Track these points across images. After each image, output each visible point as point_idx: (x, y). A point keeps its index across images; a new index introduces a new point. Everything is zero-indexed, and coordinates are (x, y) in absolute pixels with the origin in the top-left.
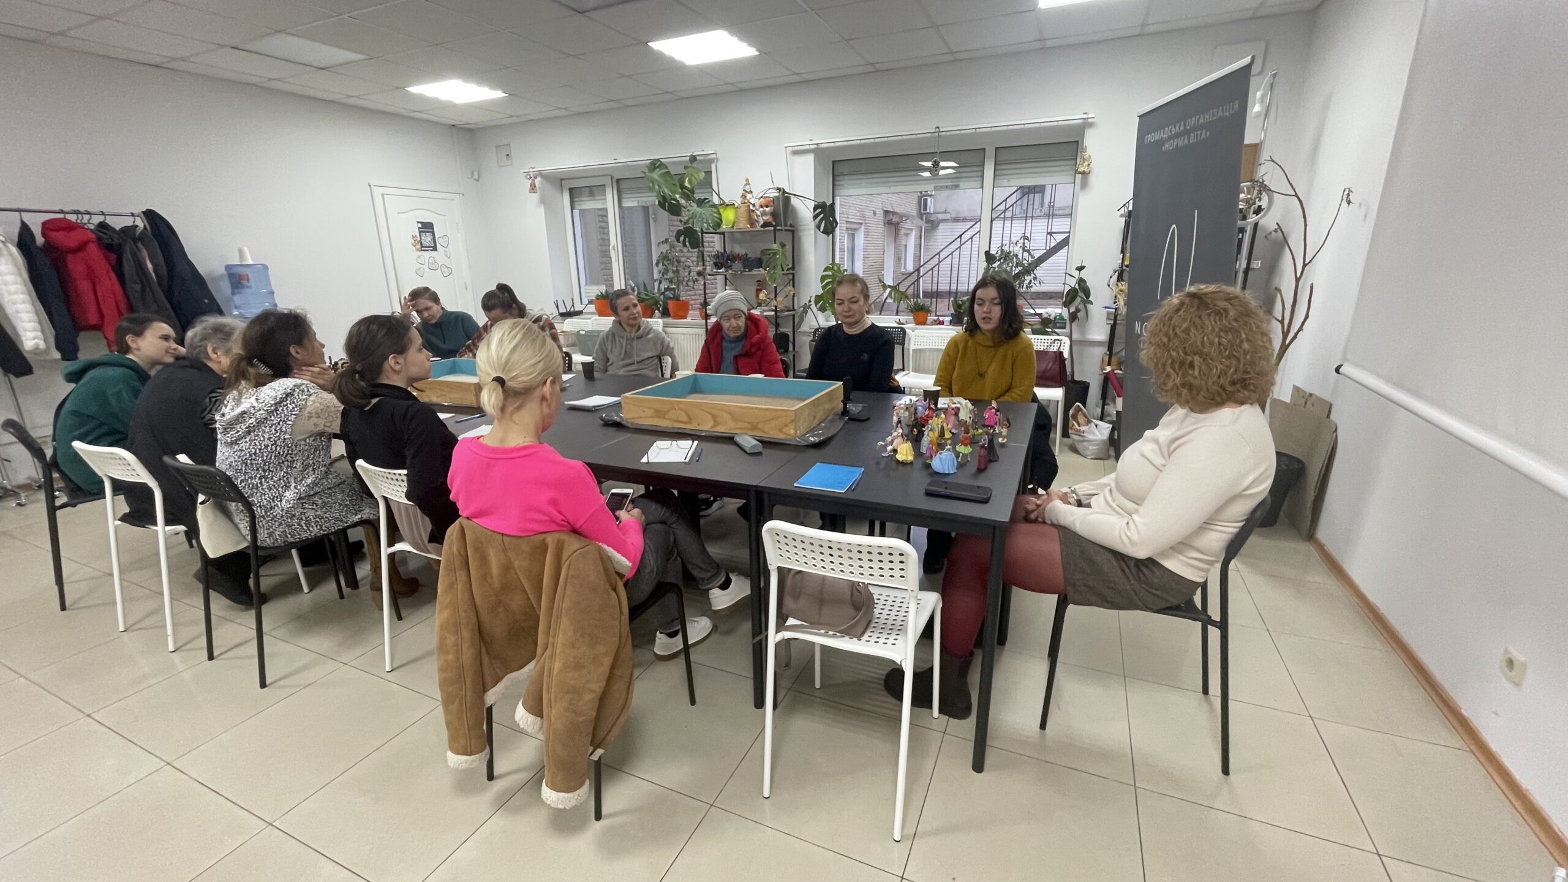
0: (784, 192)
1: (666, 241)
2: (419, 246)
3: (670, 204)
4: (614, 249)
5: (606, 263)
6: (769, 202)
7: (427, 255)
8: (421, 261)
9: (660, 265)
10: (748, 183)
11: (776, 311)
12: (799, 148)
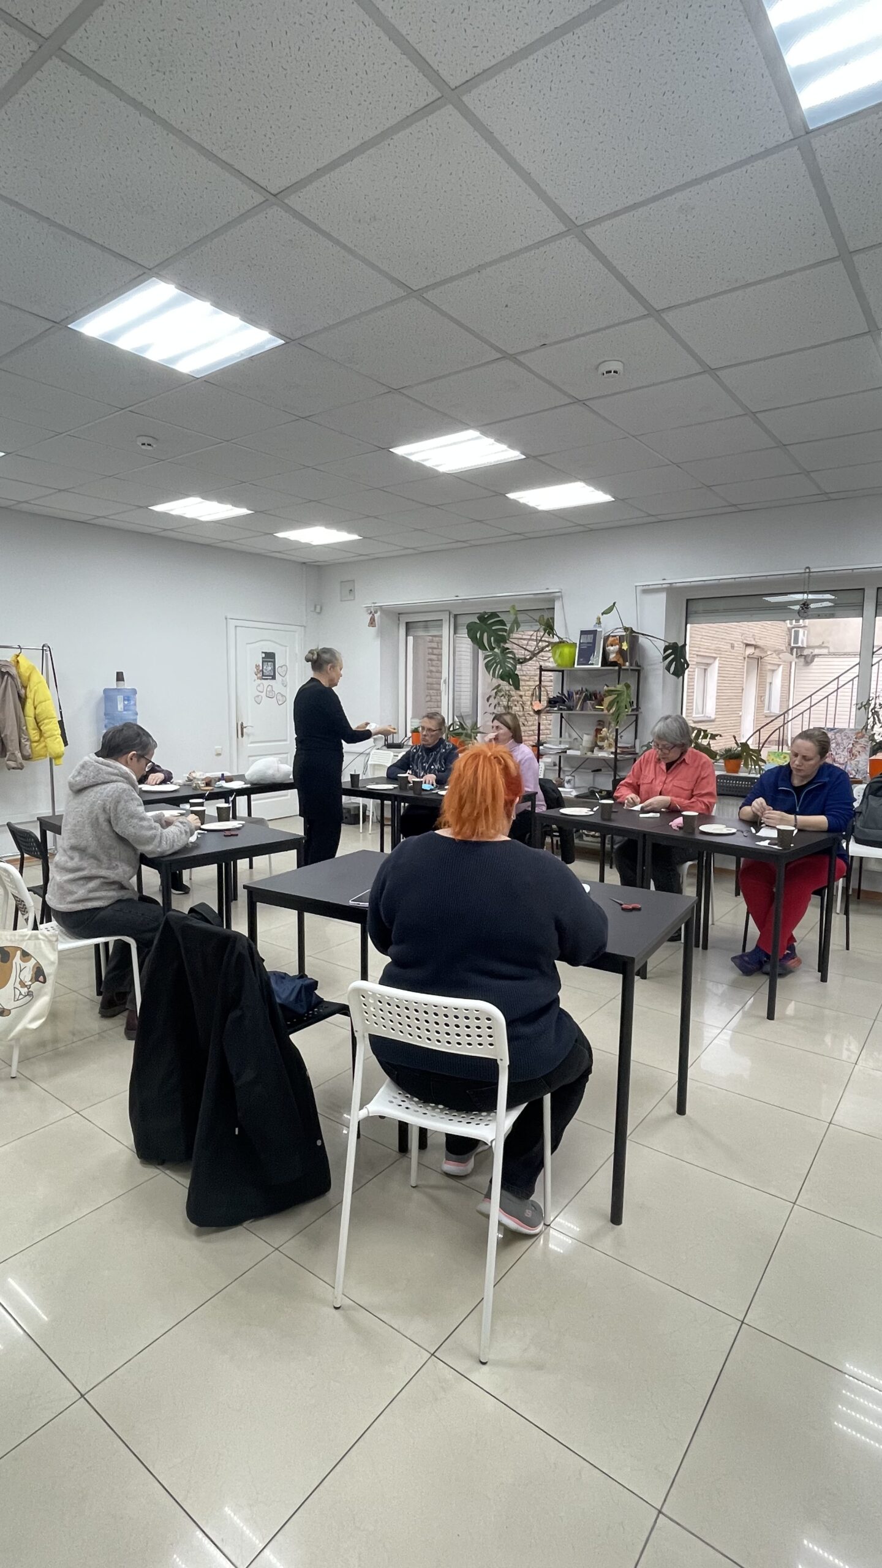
0: (632, 631)
2: (260, 675)
4: (445, 683)
6: (616, 640)
7: (266, 683)
8: (260, 689)
11: (615, 753)
12: (651, 587)
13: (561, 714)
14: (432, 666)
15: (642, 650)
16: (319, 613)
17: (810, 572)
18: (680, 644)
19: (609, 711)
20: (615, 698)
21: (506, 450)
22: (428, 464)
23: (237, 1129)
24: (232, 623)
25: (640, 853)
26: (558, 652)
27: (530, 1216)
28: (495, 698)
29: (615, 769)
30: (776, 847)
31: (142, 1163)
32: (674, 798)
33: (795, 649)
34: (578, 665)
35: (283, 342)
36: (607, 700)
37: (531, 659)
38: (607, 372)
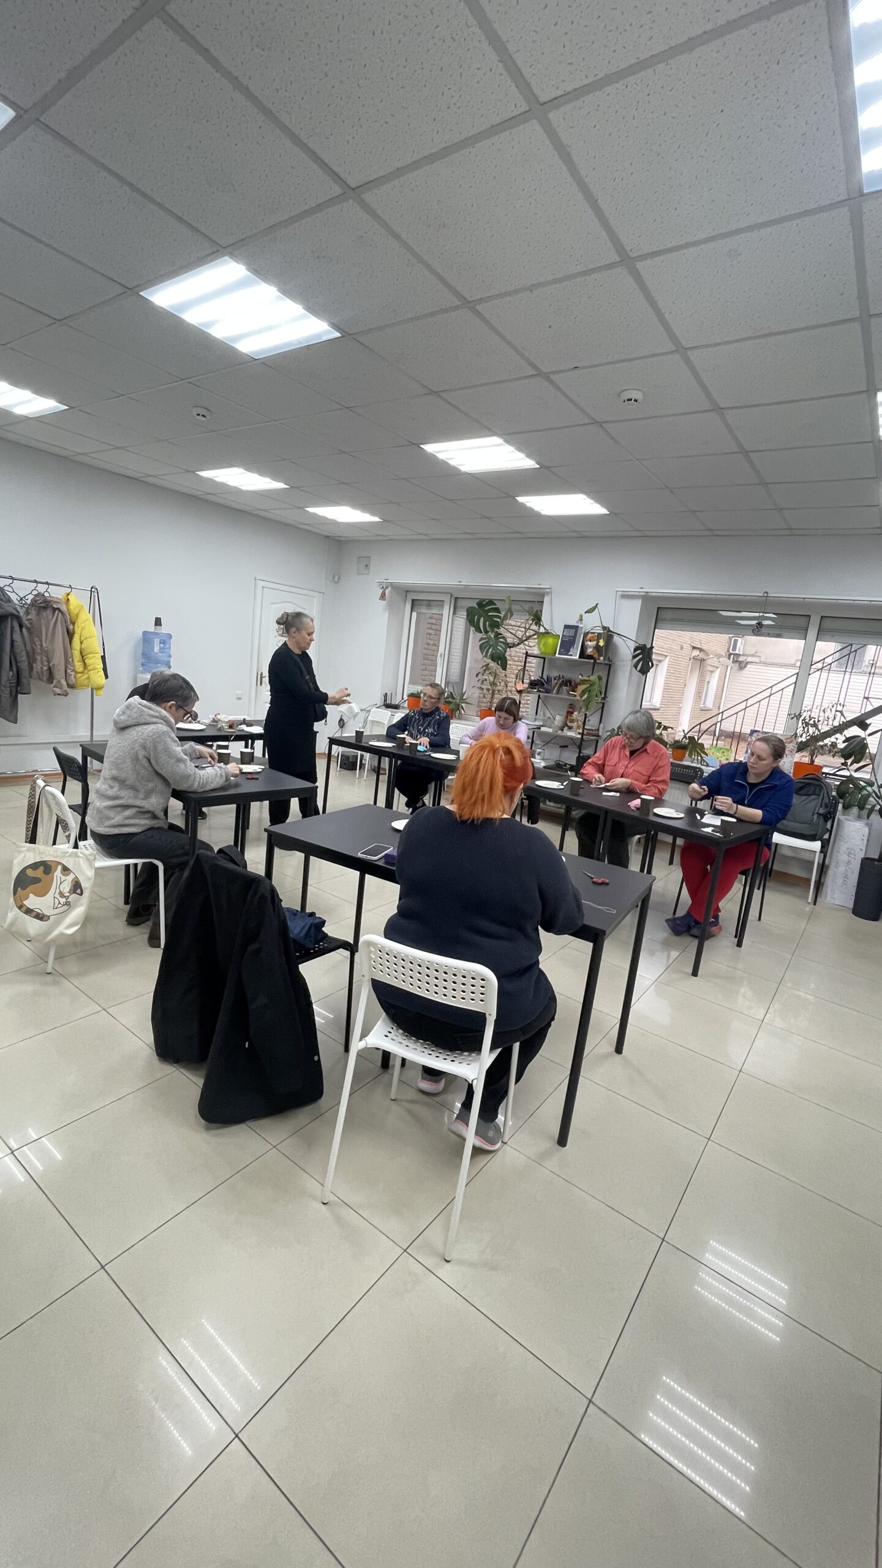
0: (609, 630)
4: (441, 656)
6: (594, 637)
11: (582, 734)
12: (629, 593)
13: (539, 695)
14: (430, 639)
15: (615, 647)
16: (336, 583)
17: (767, 596)
18: (649, 646)
19: (581, 697)
20: (588, 687)
21: (524, 459)
22: (452, 463)
23: (247, 1043)
24: (260, 584)
25: (600, 827)
26: (543, 641)
27: (492, 1136)
28: (483, 675)
29: (580, 747)
30: (718, 834)
31: (159, 1060)
32: (634, 782)
33: (732, 656)
34: (559, 654)
35: (339, 335)
36: (581, 688)
37: (519, 644)
38: (628, 400)
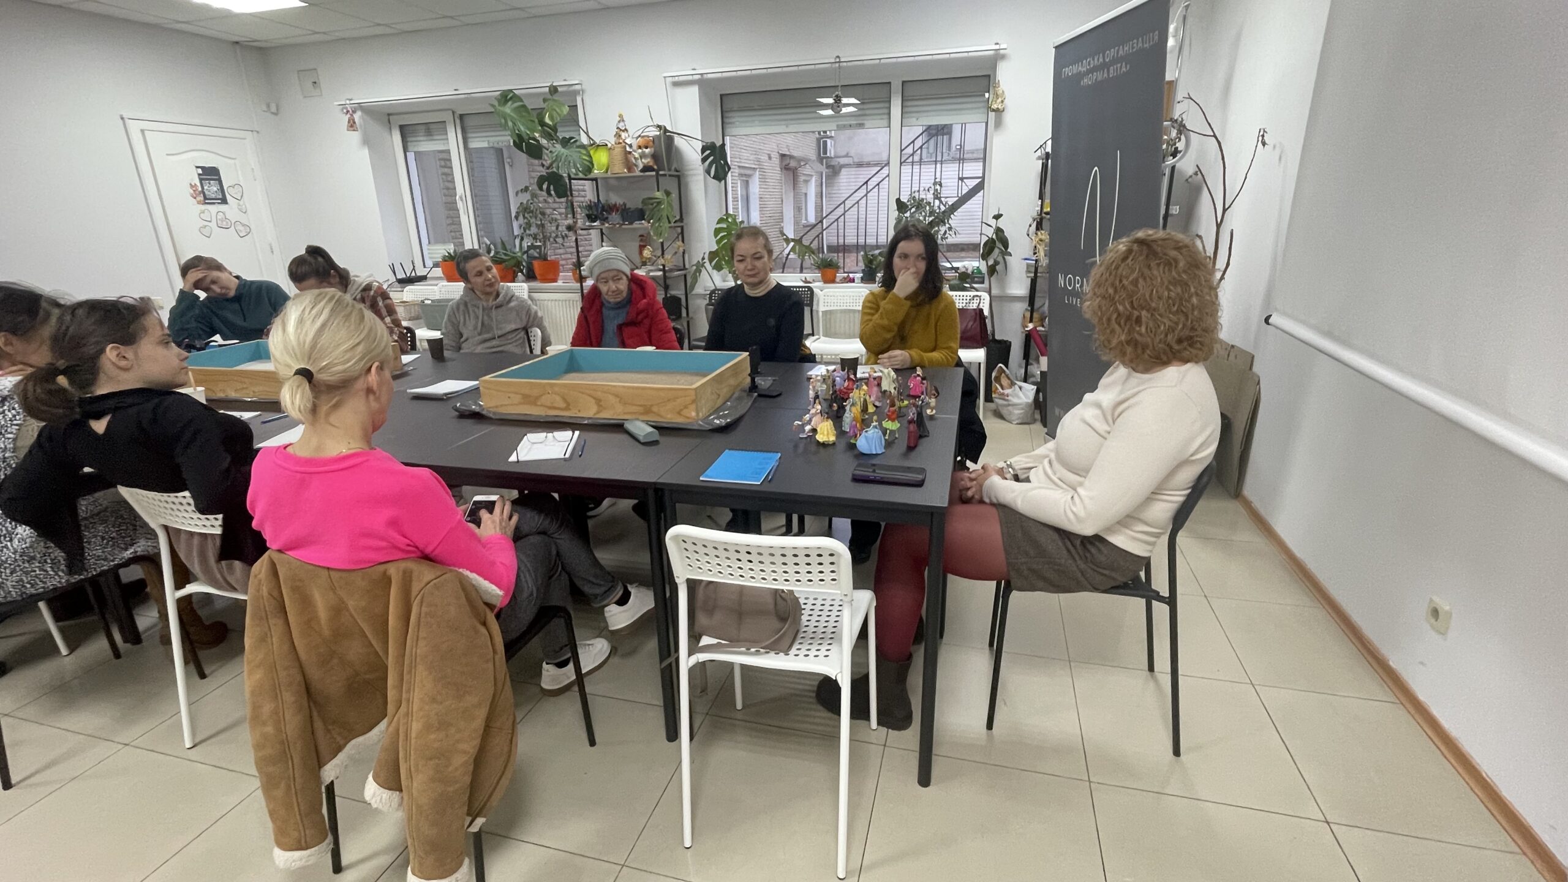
0: (666, 131)
1: (526, 189)
2: (201, 198)
3: (528, 145)
4: (462, 200)
5: (452, 217)
6: (648, 142)
7: (213, 209)
8: (206, 216)
9: (521, 218)
10: (622, 119)
11: (664, 270)
12: (682, 79)
16: (276, 114)
17: (839, 62)
18: (719, 143)
24: (135, 125)
